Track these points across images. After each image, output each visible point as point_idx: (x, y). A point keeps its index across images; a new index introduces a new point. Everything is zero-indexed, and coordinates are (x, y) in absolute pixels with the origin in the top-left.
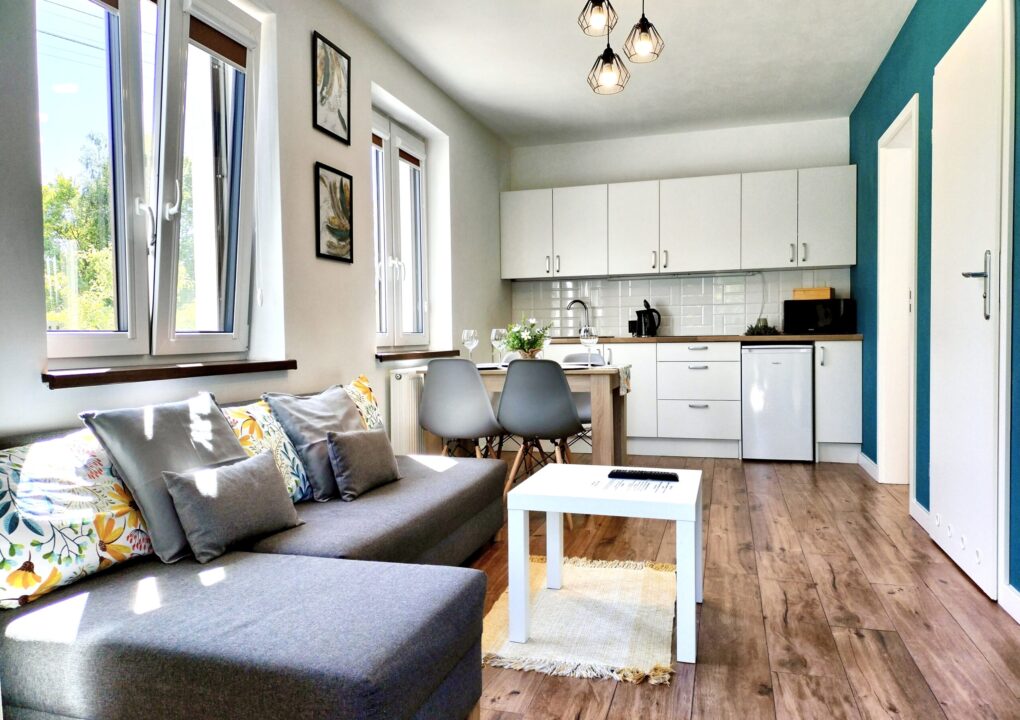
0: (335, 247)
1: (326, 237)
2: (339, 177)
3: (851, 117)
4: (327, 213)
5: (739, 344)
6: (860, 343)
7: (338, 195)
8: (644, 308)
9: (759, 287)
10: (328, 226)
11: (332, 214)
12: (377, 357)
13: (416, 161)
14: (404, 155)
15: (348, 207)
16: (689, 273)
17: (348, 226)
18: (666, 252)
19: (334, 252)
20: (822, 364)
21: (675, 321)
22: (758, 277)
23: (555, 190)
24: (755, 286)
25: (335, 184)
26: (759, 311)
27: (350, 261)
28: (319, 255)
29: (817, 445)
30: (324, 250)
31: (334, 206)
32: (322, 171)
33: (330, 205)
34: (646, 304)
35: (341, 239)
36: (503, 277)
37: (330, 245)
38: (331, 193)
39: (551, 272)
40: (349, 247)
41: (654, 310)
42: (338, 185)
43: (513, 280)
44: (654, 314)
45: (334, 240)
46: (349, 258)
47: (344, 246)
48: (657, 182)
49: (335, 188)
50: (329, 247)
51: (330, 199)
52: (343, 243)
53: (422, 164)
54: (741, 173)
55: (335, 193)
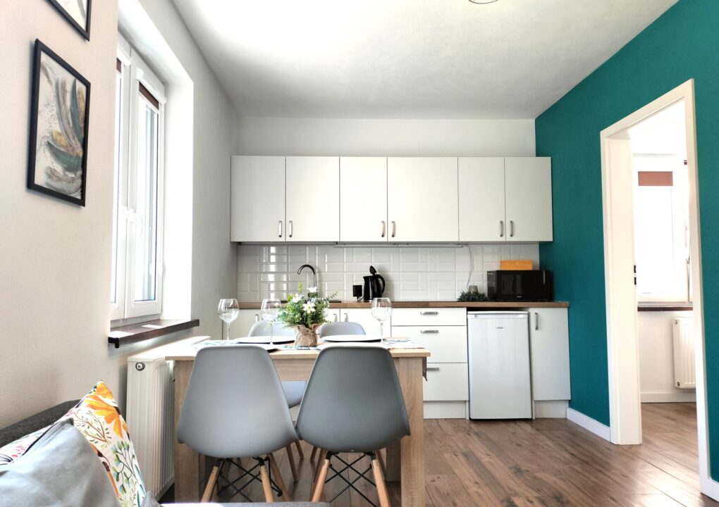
0: (59, 179)
1: (44, 160)
2: (70, 79)
3: (537, 120)
4: (49, 123)
5: (465, 309)
6: (565, 311)
7: (68, 103)
8: (369, 274)
9: (466, 258)
10: (49, 144)
11: (57, 128)
12: (111, 340)
13: (155, 102)
14: (143, 89)
15: (82, 125)
16: (408, 243)
17: (80, 151)
18: (393, 222)
19: (56, 185)
20: (537, 328)
21: (395, 287)
22: (466, 248)
23: (287, 157)
24: (463, 257)
25: (64, 85)
26: (467, 279)
27: (81, 202)
28: (31, 184)
29: (533, 402)
30: (40, 179)
31: (60, 117)
32: (44, 58)
33: (55, 112)
34: (372, 270)
35: (69, 169)
36: (232, 240)
37: (51, 174)
38: (58, 96)
39: (283, 236)
40: (79, 182)
41: (379, 276)
42: (69, 88)
43: (240, 243)
44: (379, 279)
45: (59, 168)
46: (79, 197)
47: (73, 179)
48: (384, 159)
49: (65, 91)
50: (50, 177)
51: (54, 103)
52: (71, 175)
53: (162, 107)
54: (458, 157)
55: (64, 98)
